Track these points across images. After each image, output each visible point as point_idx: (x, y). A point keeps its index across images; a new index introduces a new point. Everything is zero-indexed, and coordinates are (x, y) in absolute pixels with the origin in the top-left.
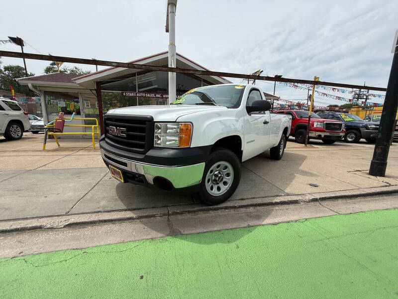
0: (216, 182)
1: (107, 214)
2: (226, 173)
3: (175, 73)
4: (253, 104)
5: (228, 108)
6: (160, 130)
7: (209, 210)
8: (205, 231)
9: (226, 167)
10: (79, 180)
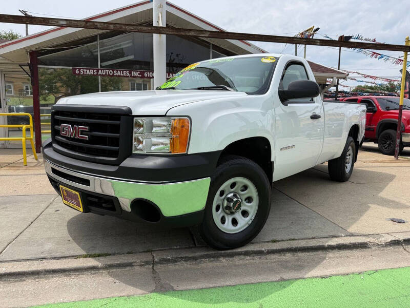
0: (229, 210)
1: (57, 261)
2: (246, 196)
3: (164, 36)
4: (291, 86)
5: (248, 93)
6: (142, 129)
7: (218, 257)
8: (211, 286)
9: (245, 188)
10: (6, 213)
